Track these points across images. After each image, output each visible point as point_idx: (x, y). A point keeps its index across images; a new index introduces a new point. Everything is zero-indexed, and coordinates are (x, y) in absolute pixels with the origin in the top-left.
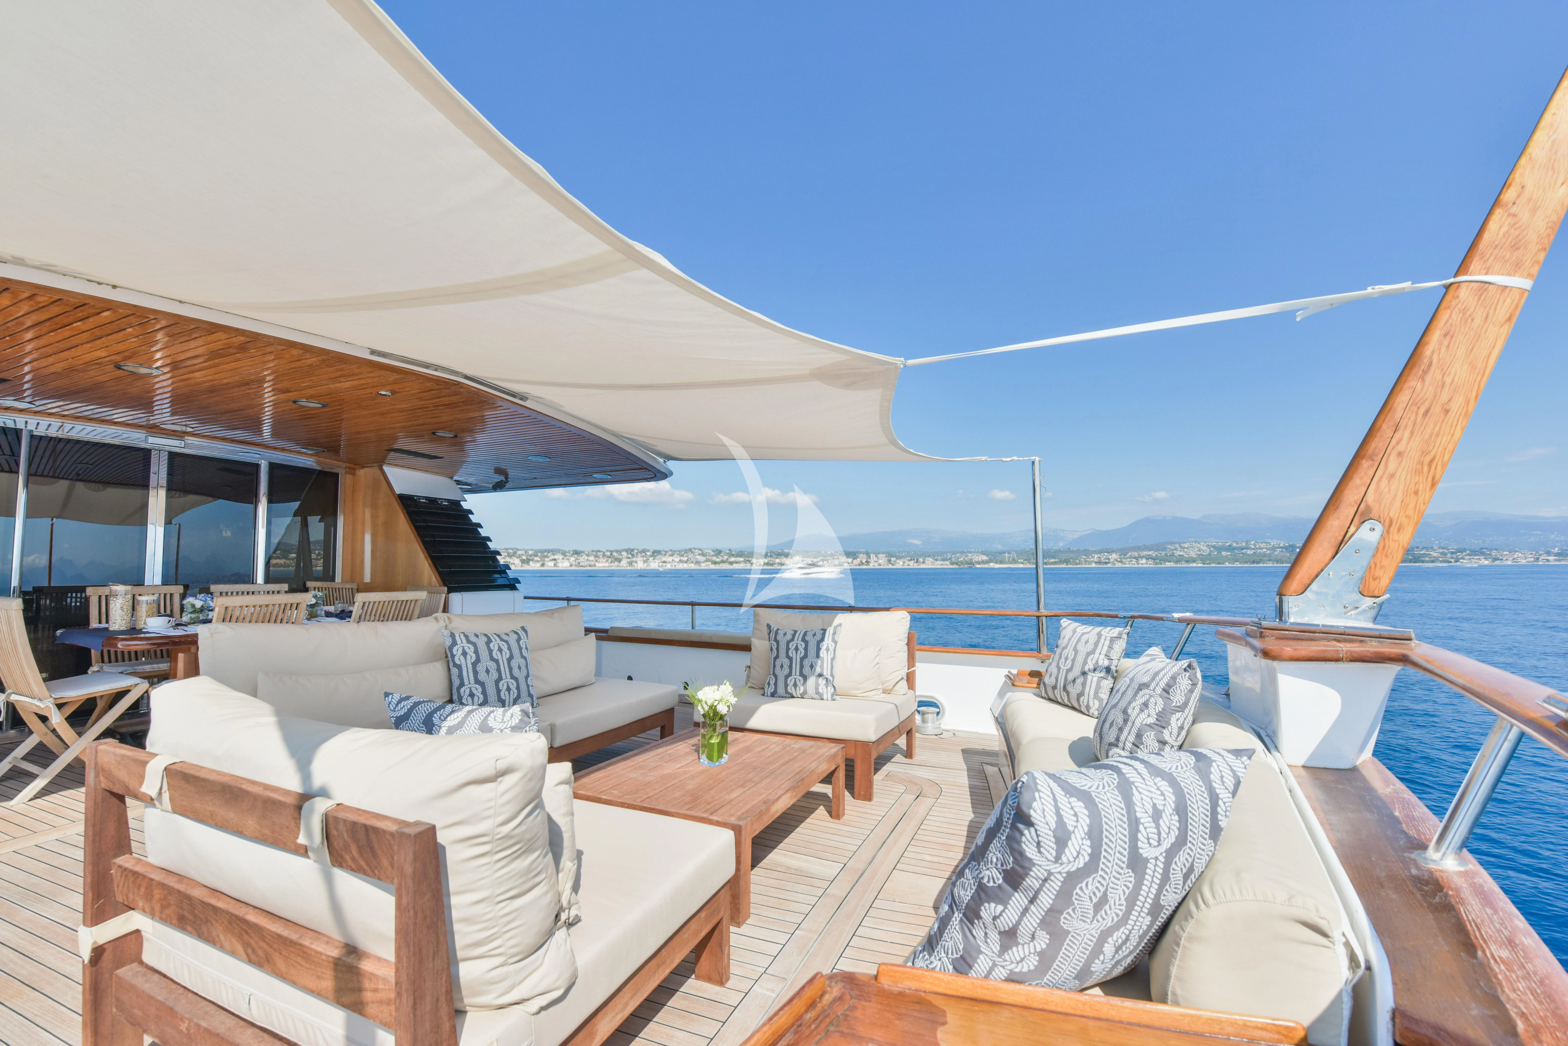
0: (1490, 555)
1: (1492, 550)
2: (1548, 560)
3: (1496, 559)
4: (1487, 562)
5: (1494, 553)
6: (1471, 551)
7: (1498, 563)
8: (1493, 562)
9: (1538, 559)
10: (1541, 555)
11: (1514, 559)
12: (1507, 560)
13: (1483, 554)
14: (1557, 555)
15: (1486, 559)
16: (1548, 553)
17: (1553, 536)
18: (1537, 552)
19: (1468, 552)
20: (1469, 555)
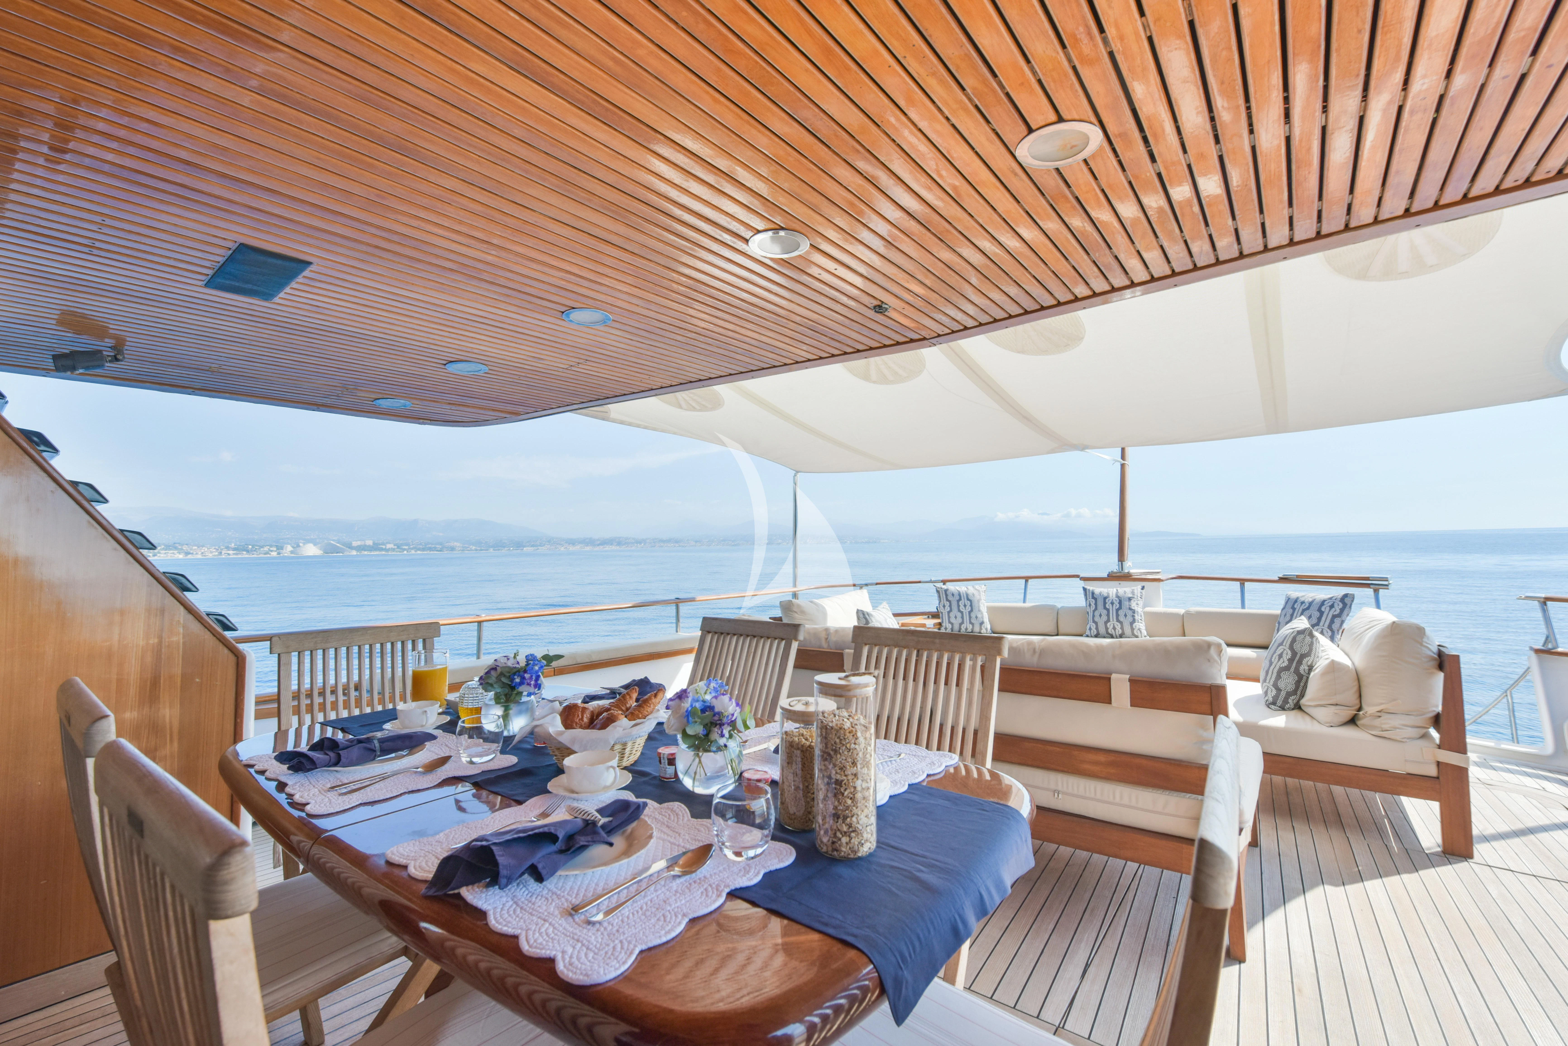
0: (182, 549)
1: (183, 545)
2: (229, 554)
3: (187, 553)
4: (181, 556)
5: (185, 548)
6: (166, 546)
7: (189, 556)
8: (186, 555)
9: (221, 553)
10: (222, 549)
11: (202, 553)
12: (197, 554)
13: (176, 548)
14: (234, 549)
15: (179, 553)
16: (228, 548)
17: (230, 533)
18: (219, 547)
19: (163, 547)
20: (163, 549)
